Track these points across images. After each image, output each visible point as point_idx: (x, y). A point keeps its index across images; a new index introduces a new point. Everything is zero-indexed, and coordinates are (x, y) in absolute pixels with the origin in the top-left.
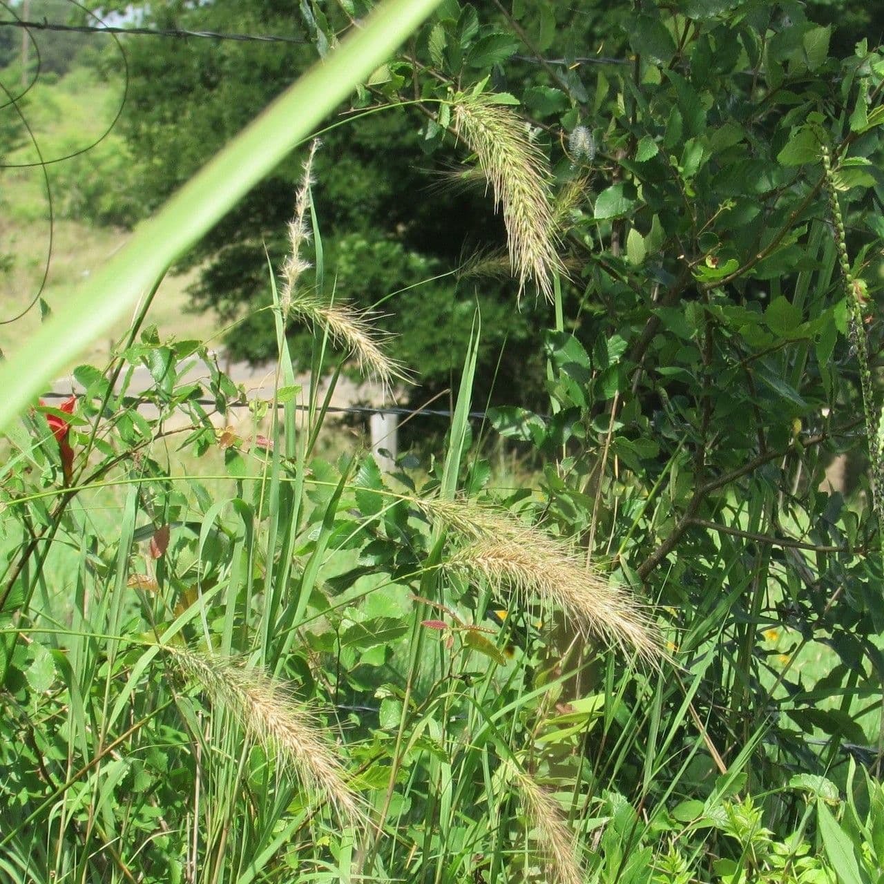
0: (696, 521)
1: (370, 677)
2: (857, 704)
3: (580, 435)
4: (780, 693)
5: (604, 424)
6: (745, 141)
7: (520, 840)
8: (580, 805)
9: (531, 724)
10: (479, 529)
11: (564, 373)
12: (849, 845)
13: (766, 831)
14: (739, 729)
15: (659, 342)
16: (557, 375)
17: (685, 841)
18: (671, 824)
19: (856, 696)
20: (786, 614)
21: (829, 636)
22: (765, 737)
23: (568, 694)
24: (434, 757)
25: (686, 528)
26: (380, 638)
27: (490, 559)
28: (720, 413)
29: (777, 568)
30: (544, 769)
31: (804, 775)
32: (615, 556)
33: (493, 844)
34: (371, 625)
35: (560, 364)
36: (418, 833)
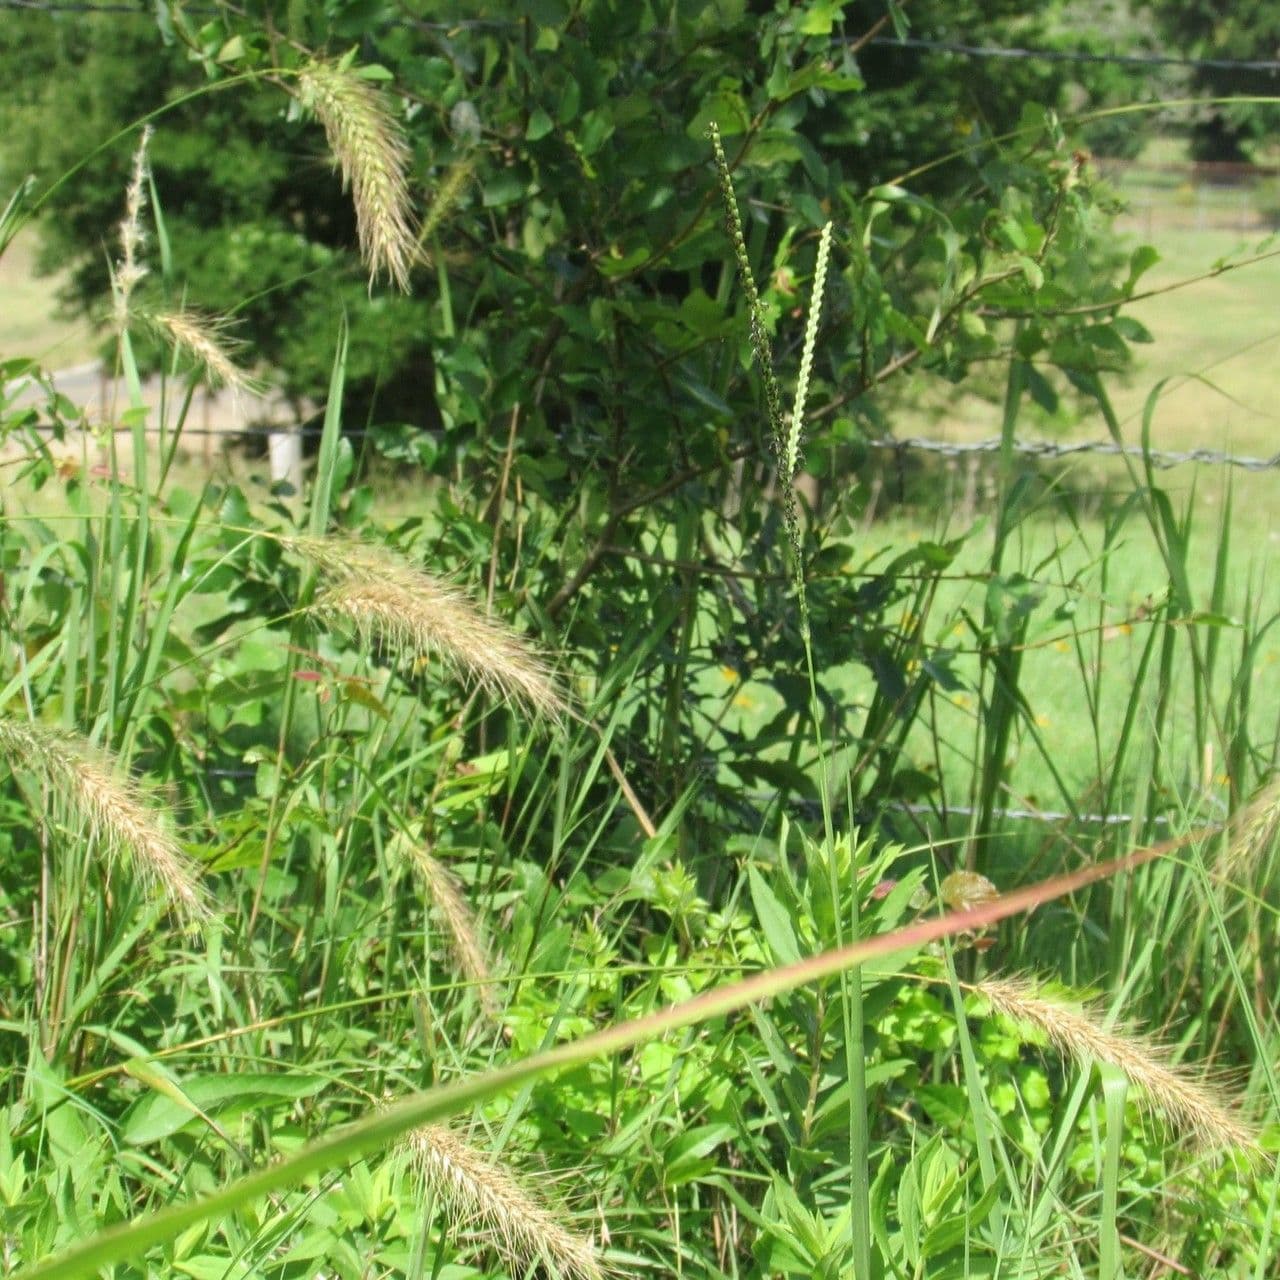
0: (612, 549)
1: (243, 737)
2: (807, 752)
3: (477, 454)
4: (717, 742)
5: (503, 440)
6: (653, 112)
7: (421, 920)
8: (484, 879)
9: (429, 788)
10: (351, 568)
11: (456, 384)
12: (784, 915)
13: (700, 902)
14: (670, 786)
15: (564, 345)
16: (448, 384)
17: (610, 916)
18: (593, 897)
19: (805, 744)
20: (722, 653)
21: (771, 676)
22: (700, 793)
23: (471, 750)
24: (315, 829)
25: (600, 557)
26: (254, 694)
27: (360, 601)
28: (634, 425)
29: (707, 599)
30: (447, 838)
31: (743, 837)
32: (519, 592)
33: (389, 924)
34: (243, 679)
35: (450, 374)
36: (303, 913)
